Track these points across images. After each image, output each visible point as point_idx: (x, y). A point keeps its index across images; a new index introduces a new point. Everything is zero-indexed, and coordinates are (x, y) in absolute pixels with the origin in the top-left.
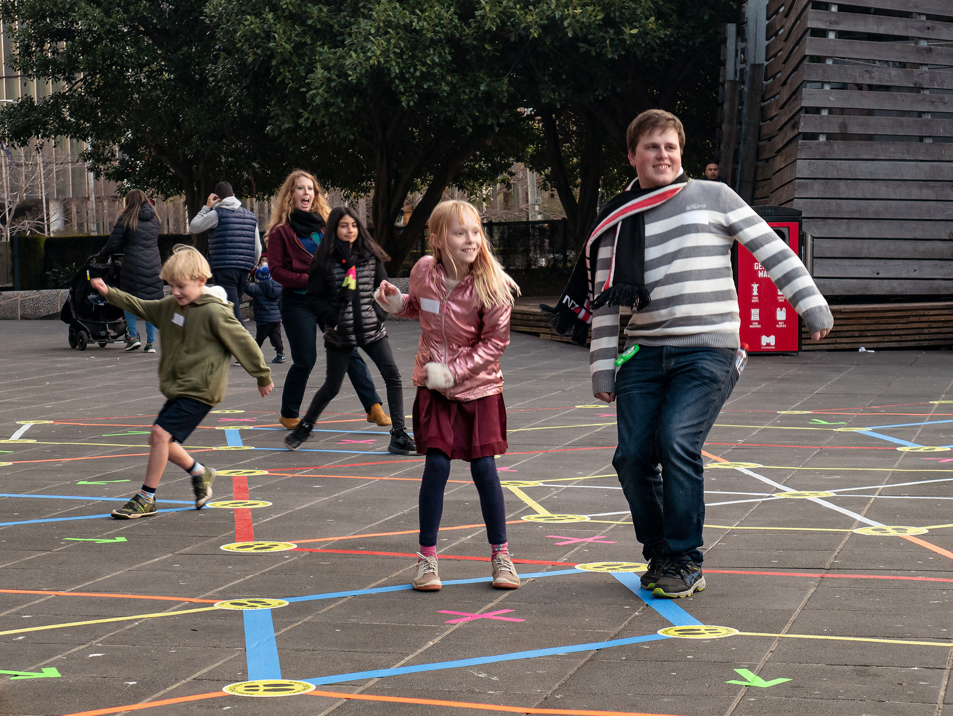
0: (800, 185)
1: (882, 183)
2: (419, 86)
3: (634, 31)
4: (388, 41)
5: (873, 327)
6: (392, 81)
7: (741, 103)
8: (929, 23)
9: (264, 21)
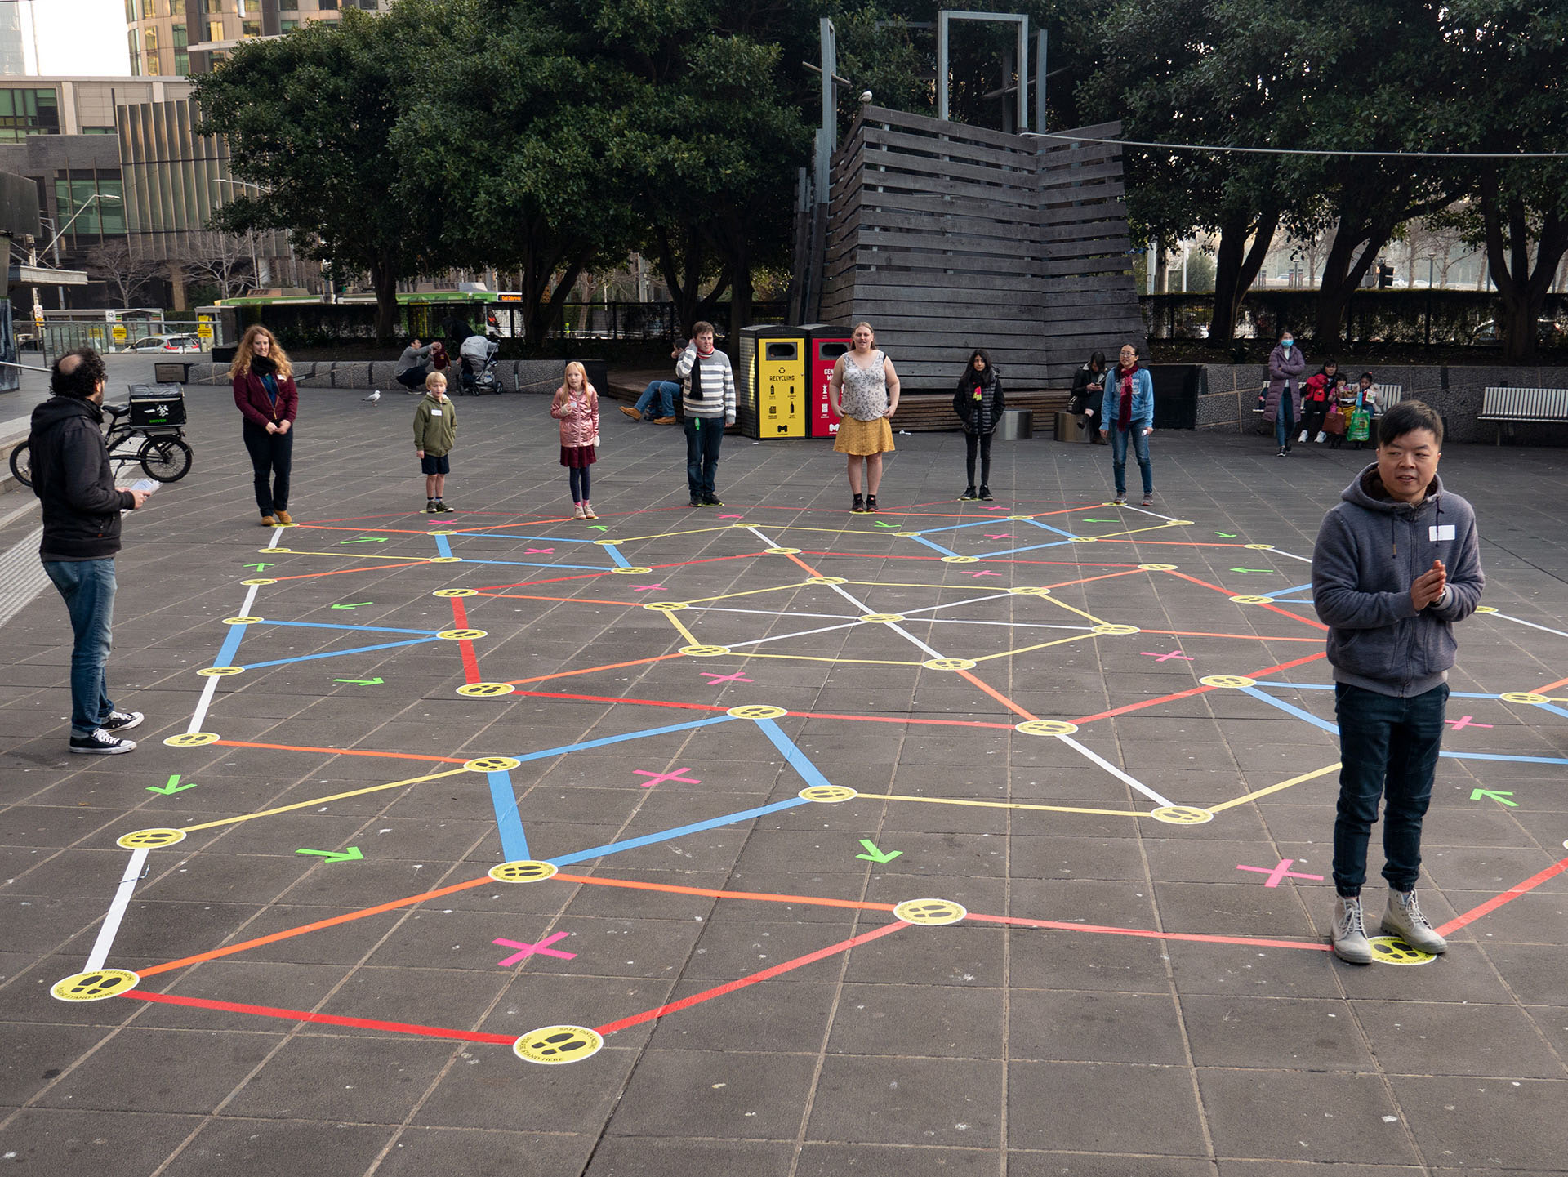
0: (856, 304)
1: (917, 304)
2: (562, 210)
3: (729, 172)
4: (537, 173)
5: (910, 415)
6: (540, 205)
7: (811, 233)
8: (952, 183)
9: (437, 153)
